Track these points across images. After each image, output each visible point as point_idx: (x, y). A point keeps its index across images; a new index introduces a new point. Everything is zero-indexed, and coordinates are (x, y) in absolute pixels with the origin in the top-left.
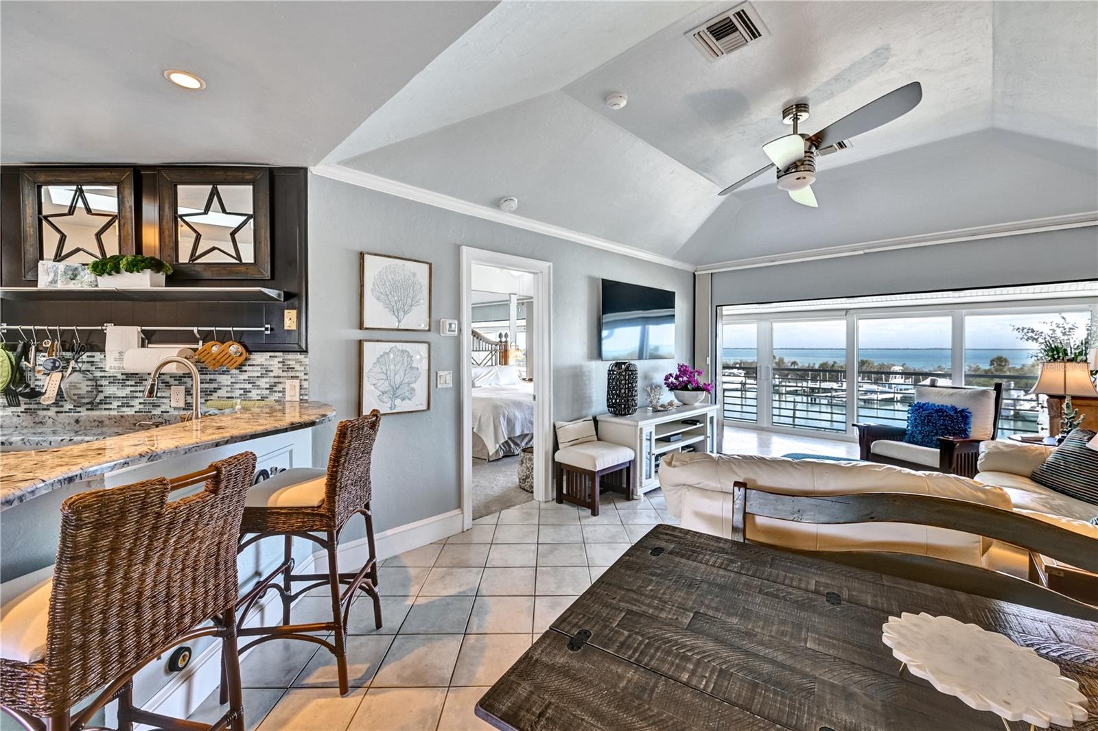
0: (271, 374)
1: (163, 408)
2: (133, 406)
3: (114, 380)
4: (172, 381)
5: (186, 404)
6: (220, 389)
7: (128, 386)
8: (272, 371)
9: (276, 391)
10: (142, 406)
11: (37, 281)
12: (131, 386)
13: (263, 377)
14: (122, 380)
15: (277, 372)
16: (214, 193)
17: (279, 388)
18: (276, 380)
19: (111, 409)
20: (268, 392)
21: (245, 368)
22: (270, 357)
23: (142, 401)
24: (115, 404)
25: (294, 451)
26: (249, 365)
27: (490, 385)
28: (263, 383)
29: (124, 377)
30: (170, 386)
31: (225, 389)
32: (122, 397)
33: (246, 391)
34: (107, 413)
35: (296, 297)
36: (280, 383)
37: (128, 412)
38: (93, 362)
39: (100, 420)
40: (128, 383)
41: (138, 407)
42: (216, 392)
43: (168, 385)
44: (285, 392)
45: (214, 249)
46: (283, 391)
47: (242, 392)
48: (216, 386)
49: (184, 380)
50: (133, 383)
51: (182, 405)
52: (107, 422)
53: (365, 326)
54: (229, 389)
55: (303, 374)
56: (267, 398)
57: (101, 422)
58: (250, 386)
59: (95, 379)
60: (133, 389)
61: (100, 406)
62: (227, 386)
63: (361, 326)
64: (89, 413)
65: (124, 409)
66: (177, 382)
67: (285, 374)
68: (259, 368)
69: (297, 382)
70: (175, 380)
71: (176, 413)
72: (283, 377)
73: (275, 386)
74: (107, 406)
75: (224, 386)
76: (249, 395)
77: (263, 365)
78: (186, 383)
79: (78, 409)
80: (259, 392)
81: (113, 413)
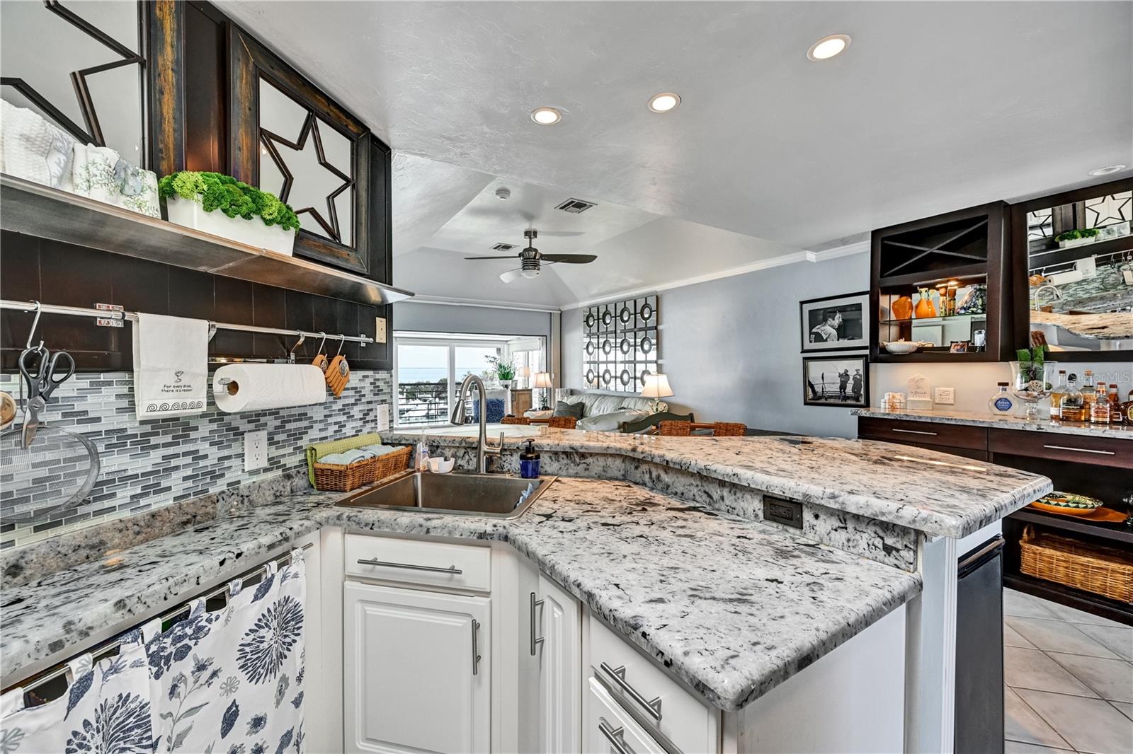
0: (364, 400)
1: (230, 477)
2: (169, 488)
4: (244, 426)
5: (269, 460)
6: (312, 427)
7: (156, 447)
8: (364, 395)
9: (368, 422)
10: (190, 484)
12: (166, 445)
13: (357, 404)
14: (143, 435)
15: (370, 397)
17: (371, 416)
18: (370, 406)
19: (113, 509)
20: (361, 423)
22: (364, 376)
23: (189, 472)
28: (356, 412)
29: (148, 428)
30: (242, 433)
31: (317, 426)
32: (144, 475)
34: (106, 519)
36: (372, 410)
37: (159, 502)
39: (95, 540)
40: (154, 440)
41: (177, 490)
42: (307, 433)
43: (238, 434)
44: (376, 420)
47: (336, 428)
48: (304, 424)
49: (263, 420)
50: (169, 439)
51: (263, 465)
54: (322, 426)
55: (389, 396)
56: (361, 431)
58: (345, 418)
60: (171, 451)
61: (82, 510)
62: (321, 421)
65: (143, 502)
66: (252, 426)
67: (376, 398)
68: (352, 393)
69: (386, 407)
70: (249, 422)
71: (255, 480)
72: (374, 402)
73: (369, 414)
74: (107, 504)
75: (316, 422)
76: (344, 430)
77: (356, 388)
80: (354, 424)
81: (126, 514)
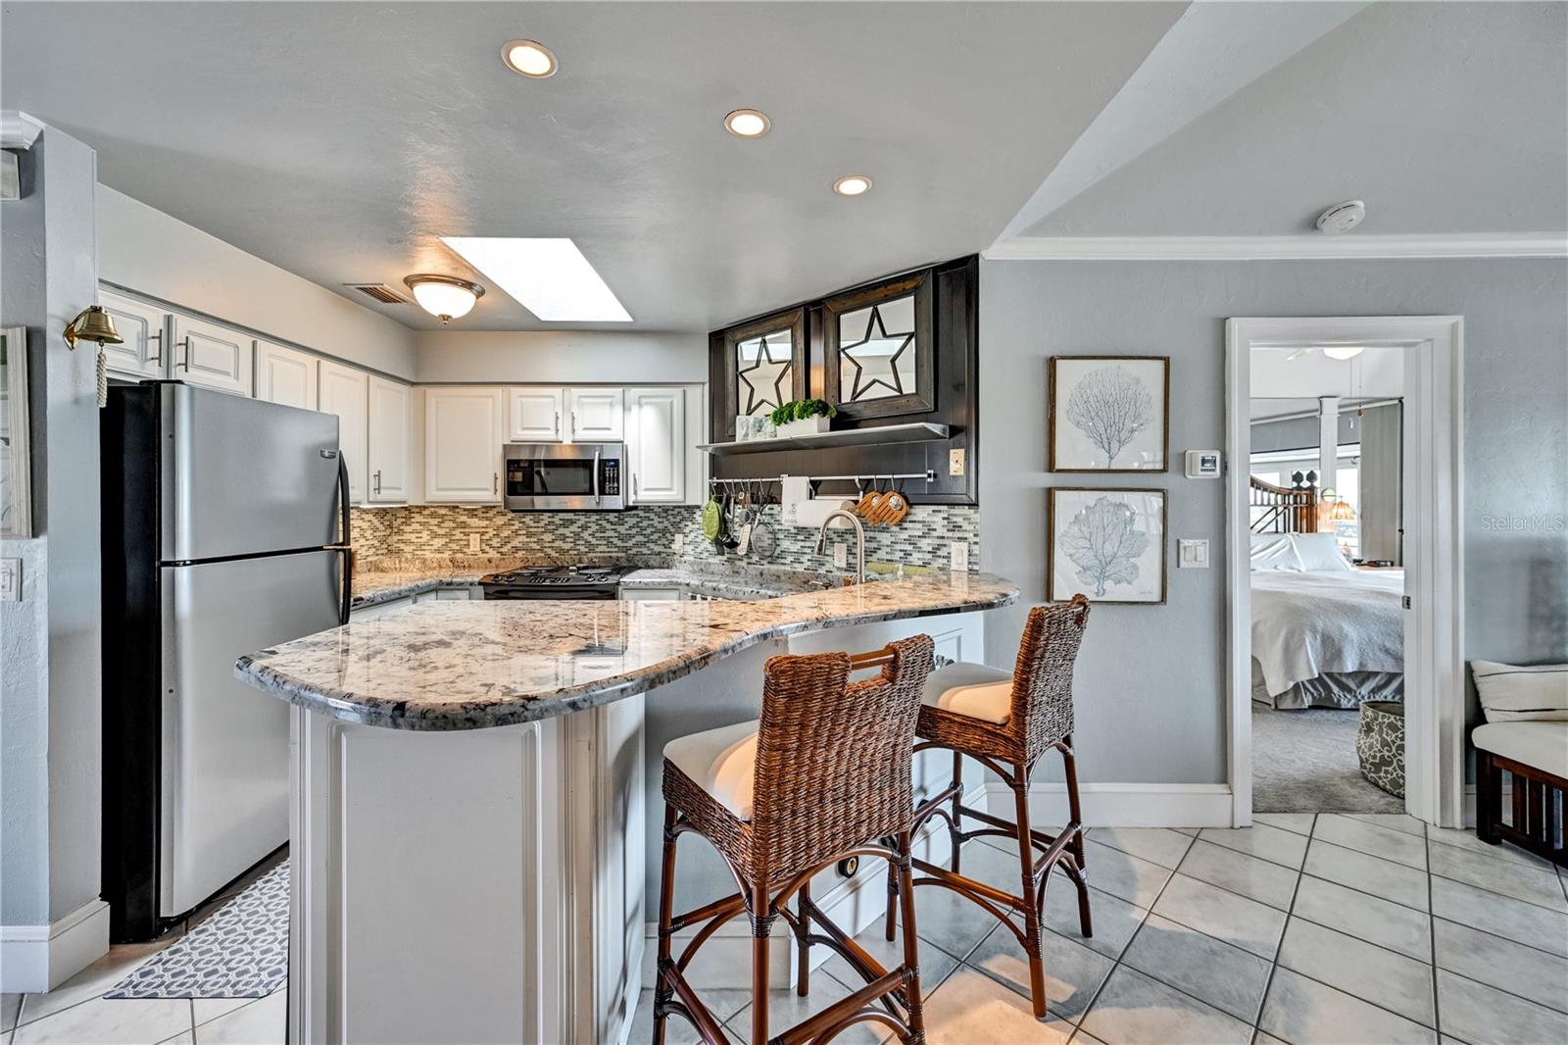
0: (935, 534)
1: (828, 567)
2: (804, 563)
3: (788, 535)
4: (836, 539)
5: (847, 564)
6: (880, 549)
7: (799, 540)
8: (935, 530)
9: (940, 556)
10: (811, 564)
11: (735, 436)
12: (802, 541)
13: (925, 537)
14: (795, 534)
15: (941, 532)
16: (876, 314)
17: (943, 552)
18: (940, 542)
19: (785, 564)
20: (930, 556)
21: (905, 525)
22: (934, 511)
23: (810, 558)
24: (790, 559)
25: (962, 638)
26: (910, 522)
27: (1276, 567)
28: (926, 544)
29: (796, 531)
30: (835, 543)
31: (885, 550)
32: (795, 552)
33: (907, 554)
34: (782, 568)
35: (964, 432)
36: (945, 545)
37: (799, 568)
38: (772, 515)
39: (778, 574)
40: (799, 537)
41: (807, 564)
42: (876, 552)
43: (832, 541)
44: (950, 557)
45: (874, 382)
46: (948, 557)
47: (902, 554)
48: (877, 545)
49: (846, 536)
50: (804, 538)
51: (844, 565)
52: (783, 578)
53: (1058, 466)
54: (889, 550)
55: (971, 535)
56: (929, 564)
57: (779, 577)
58: (910, 548)
59: (773, 532)
60: (803, 544)
61: (778, 560)
62: (887, 546)
63: (1051, 467)
64: (769, 566)
65: (795, 565)
66: (841, 539)
67: (950, 534)
68: (920, 526)
69: (964, 546)
70: (839, 536)
71: (838, 573)
72: (948, 538)
73: (939, 549)
74: (783, 561)
75: (884, 546)
76: (910, 558)
77: (924, 522)
78: (847, 540)
79: (762, 562)
80: (920, 555)
81: (788, 568)
